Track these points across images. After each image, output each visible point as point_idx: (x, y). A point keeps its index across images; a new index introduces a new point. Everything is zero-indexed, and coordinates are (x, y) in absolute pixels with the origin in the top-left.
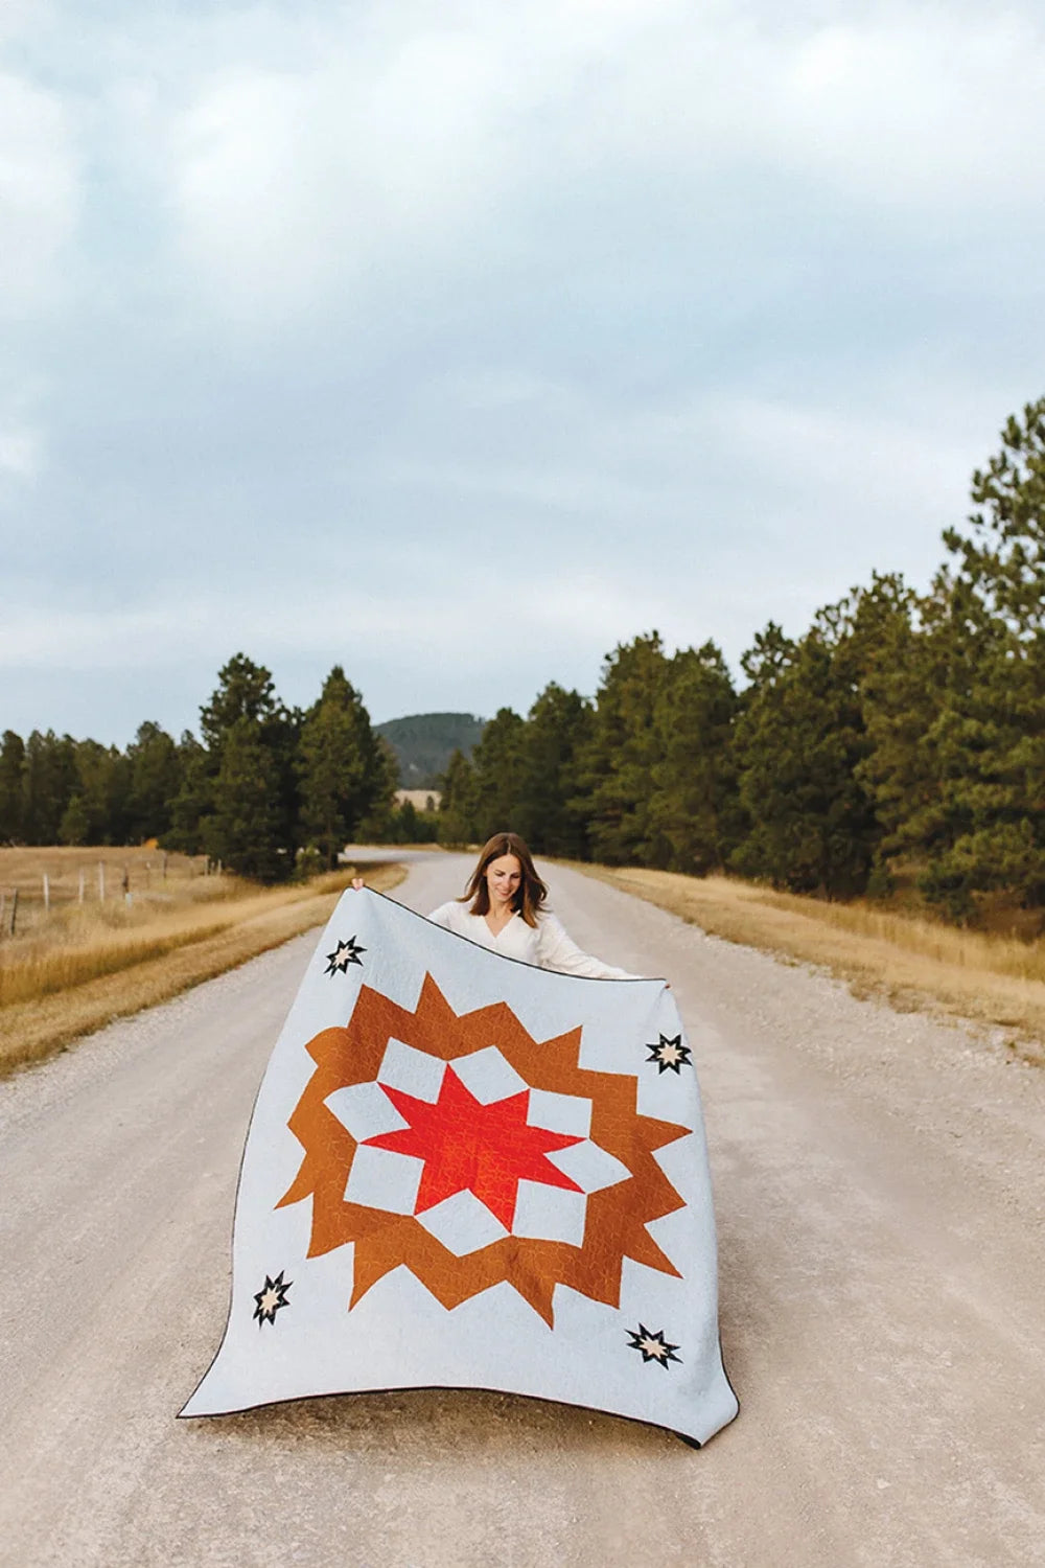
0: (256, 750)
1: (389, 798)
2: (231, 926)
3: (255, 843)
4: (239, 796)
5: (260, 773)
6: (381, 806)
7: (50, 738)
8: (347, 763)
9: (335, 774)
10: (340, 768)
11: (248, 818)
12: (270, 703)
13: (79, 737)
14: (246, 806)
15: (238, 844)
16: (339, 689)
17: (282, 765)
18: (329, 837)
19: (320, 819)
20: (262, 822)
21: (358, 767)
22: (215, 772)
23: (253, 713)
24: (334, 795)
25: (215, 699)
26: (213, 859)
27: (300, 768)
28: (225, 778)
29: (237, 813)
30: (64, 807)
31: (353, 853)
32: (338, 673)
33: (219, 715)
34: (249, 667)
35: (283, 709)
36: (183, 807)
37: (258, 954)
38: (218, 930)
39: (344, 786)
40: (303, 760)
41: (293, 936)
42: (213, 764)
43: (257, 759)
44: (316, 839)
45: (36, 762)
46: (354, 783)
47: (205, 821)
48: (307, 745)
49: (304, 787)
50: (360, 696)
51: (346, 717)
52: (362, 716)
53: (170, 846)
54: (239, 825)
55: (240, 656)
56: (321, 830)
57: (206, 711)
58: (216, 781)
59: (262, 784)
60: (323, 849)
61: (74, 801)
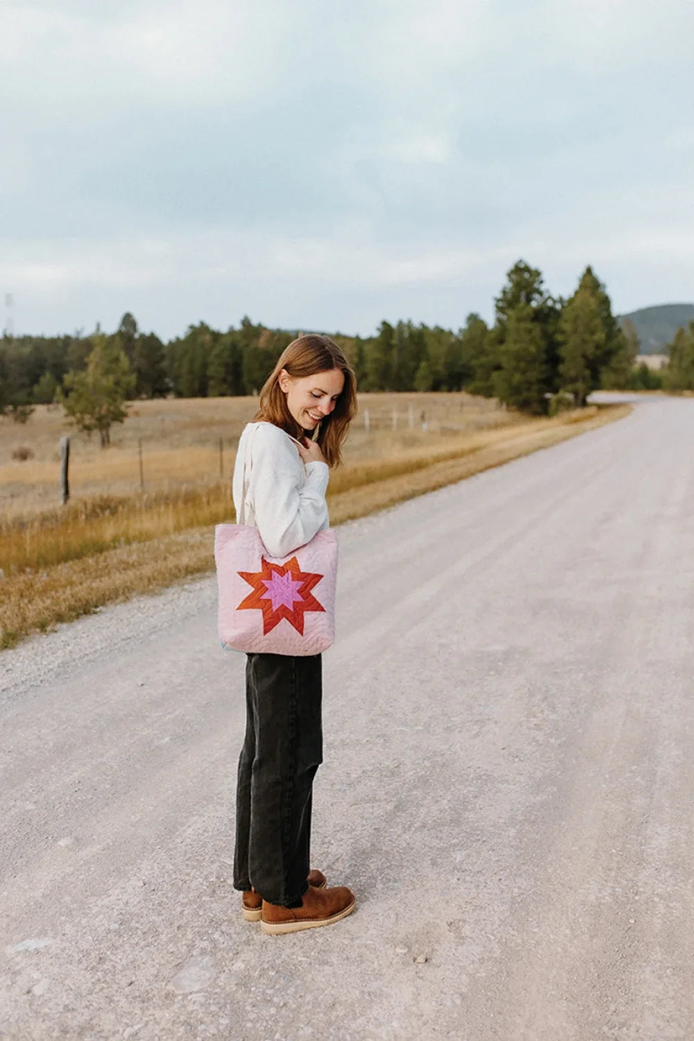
0: (529, 325)
1: (630, 359)
2: (485, 447)
3: (528, 390)
4: (518, 357)
5: (532, 341)
6: (624, 365)
7: (409, 325)
8: (593, 333)
9: (584, 342)
10: (587, 337)
11: (524, 372)
12: (541, 293)
13: (431, 325)
14: (522, 365)
15: (516, 390)
16: (590, 283)
17: (547, 336)
18: (580, 386)
19: (573, 373)
20: (533, 375)
21: (600, 336)
22: (501, 342)
23: (529, 300)
24: (584, 356)
25: (504, 292)
26: (502, 400)
27: (559, 338)
28: (510, 346)
29: (516, 369)
30: (416, 368)
31: (597, 397)
32: (589, 271)
33: (507, 303)
34: (527, 269)
35: (550, 297)
36: (481, 366)
37: (481, 471)
38: (474, 451)
39: (590, 350)
40: (563, 332)
41: (519, 456)
42: (501, 336)
43: (530, 331)
44: (570, 387)
45: (401, 339)
46: (598, 347)
47: (495, 375)
48: (566, 321)
49: (562, 352)
50: (604, 287)
51: (593, 302)
52: (605, 302)
53: (475, 392)
54: (517, 378)
55: (521, 261)
56: (574, 380)
57: (498, 300)
58: (503, 348)
59: (533, 349)
60: (576, 393)
61: (423, 364)
